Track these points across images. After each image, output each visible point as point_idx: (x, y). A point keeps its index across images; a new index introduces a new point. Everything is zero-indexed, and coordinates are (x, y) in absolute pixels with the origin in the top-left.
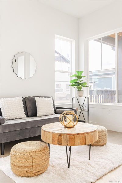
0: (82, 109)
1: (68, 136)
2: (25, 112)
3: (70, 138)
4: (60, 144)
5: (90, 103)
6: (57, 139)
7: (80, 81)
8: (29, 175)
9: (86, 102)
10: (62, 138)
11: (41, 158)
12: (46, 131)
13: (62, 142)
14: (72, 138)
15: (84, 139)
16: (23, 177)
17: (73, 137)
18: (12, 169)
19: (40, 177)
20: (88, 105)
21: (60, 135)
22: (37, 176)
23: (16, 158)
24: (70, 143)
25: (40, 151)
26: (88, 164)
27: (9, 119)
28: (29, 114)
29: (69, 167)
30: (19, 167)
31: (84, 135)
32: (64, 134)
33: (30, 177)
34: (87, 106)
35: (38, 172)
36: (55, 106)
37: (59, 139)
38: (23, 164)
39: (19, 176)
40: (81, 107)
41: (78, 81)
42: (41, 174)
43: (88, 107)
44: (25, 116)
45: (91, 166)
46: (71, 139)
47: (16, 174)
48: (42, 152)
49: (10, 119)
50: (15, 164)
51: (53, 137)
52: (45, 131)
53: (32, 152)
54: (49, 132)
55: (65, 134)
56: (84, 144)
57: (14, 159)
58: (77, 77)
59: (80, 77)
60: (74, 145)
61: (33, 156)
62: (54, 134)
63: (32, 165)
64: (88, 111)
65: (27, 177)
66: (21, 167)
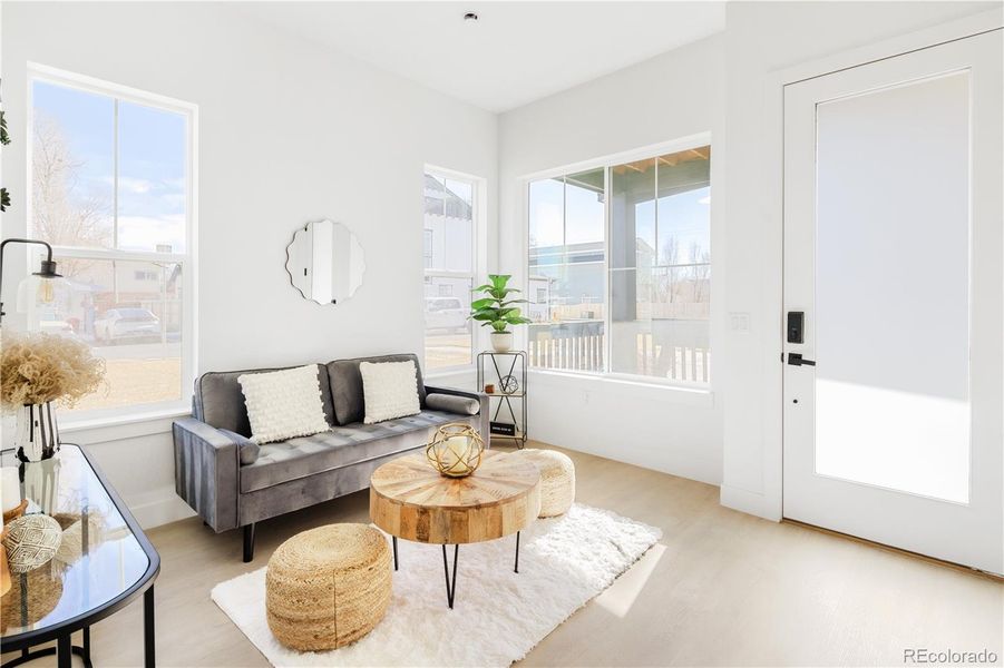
0: (507, 390)
1: (448, 514)
2: (324, 415)
3: (453, 521)
4: (423, 537)
5: (530, 370)
6: (416, 522)
7: (502, 306)
8: (325, 645)
9: (518, 368)
10: (432, 523)
11: (364, 587)
12: (383, 497)
13: (431, 532)
14: (461, 521)
15: (497, 521)
16: (304, 652)
17: (464, 516)
18: (270, 625)
19: (359, 648)
20: (524, 375)
21: (424, 511)
22: (350, 644)
23: (282, 593)
24: (453, 535)
25: (359, 568)
26: (511, 590)
27: (272, 440)
28: (341, 416)
29: (451, 606)
30: (290, 621)
31: (498, 508)
32: (435, 509)
33: (328, 650)
34: (519, 378)
35: (354, 632)
36: (425, 384)
37: (421, 524)
38: (305, 614)
39: (292, 648)
40: (504, 382)
41: (496, 305)
42: (363, 636)
43: (525, 382)
44: (326, 427)
45: (519, 597)
46: (456, 524)
47: (281, 642)
48: (365, 570)
49: (278, 439)
50: (280, 611)
51: (403, 518)
52: (379, 495)
53: (335, 572)
54: (392, 501)
55: (440, 509)
56: (497, 534)
57: (276, 596)
58: (492, 292)
59: (499, 294)
60: (466, 541)
61: (337, 586)
62: (407, 509)
63: (332, 614)
64: (525, 393)
65: (315, 652)
66: (299, 621)
